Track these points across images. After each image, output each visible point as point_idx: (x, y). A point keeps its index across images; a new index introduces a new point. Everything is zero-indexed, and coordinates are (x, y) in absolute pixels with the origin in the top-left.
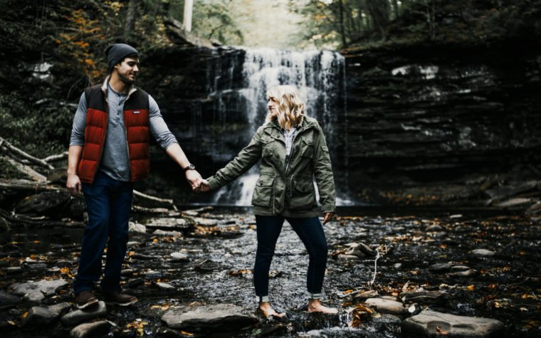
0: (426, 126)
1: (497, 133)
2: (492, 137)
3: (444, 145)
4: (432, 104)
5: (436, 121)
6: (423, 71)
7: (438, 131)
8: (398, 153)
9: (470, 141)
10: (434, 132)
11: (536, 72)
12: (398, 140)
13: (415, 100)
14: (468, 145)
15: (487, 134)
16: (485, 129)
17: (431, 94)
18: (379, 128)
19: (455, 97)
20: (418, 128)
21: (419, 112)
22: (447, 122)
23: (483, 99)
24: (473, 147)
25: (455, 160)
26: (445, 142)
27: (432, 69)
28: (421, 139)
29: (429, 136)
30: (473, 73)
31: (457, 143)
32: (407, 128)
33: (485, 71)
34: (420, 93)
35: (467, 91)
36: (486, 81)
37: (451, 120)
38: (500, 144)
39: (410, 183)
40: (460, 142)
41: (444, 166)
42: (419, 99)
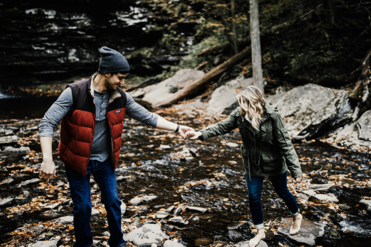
0: (48, 47)
1: (91, 54)
2: (88, 56)
3: (59, 60)
4: (53, 34)
5: (55, 44)
6: (46, 13)
7: (55, 51)
8: (30, 63)
9: (74, 58)
10: (53, 51)
11: (115, 20)
12: (30, 55)
13: (41, 31)
14: (74, 60)
15: (85, 53)
16: (84, 50)
17: (52, 28)
18: (17, 47)
19: (67, 31)
20: (43, 48)
21: (43, 39)
22: (61, 46)
23: (84, 33)
24: (77, 62)
25: (66, 68)
26: (60, 57)
27: (52, 12)
28: (45, 55)
29: (50, 54)
30: (78, 17)
31: (67, 58)
32: (36, 48)
33: (84, 17)
34: (45, 26)
35: (74, 28)
36: (86, 23)
37: (63, 45)
38: (93, 60)
39: (38, 82)
40: (69, 58)
41: (59, 72)
42: (44, 30)
